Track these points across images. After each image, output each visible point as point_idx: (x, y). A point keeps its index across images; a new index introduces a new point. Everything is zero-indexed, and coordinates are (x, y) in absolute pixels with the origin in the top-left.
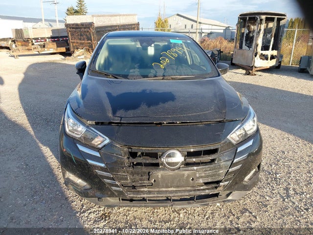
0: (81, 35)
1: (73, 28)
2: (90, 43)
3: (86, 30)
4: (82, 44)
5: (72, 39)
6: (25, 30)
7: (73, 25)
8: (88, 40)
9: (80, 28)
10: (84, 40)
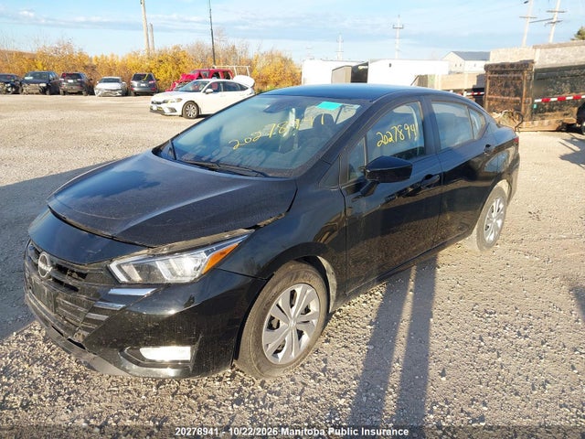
0: (506, 86)
1: (496, 72)
2: (517, 102)
3: (516, 75)
4: (504, 102)
5: (489, 94)
6: (431, 76)
7: (497, 65)
8: (516, 96)
9: (507, 72)
10: (508, 95)
